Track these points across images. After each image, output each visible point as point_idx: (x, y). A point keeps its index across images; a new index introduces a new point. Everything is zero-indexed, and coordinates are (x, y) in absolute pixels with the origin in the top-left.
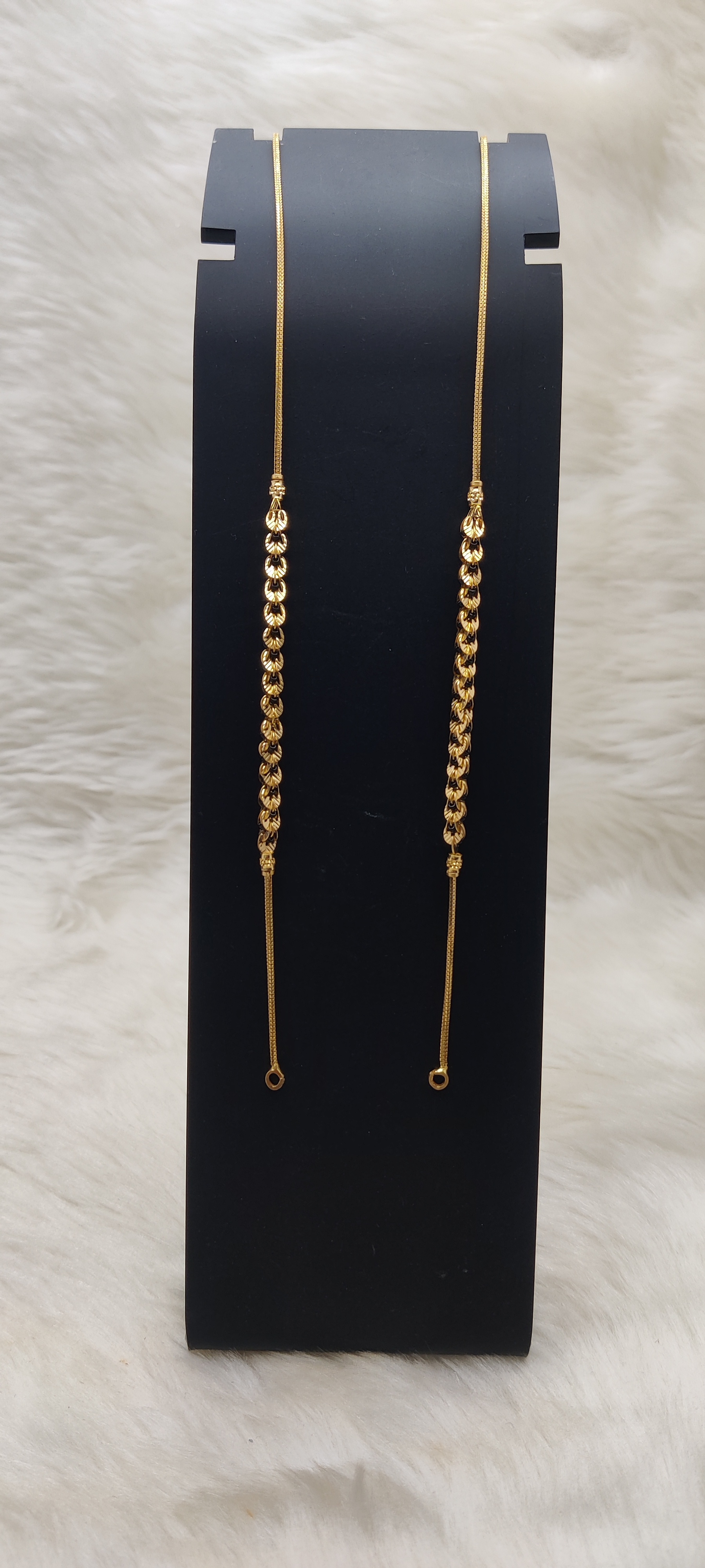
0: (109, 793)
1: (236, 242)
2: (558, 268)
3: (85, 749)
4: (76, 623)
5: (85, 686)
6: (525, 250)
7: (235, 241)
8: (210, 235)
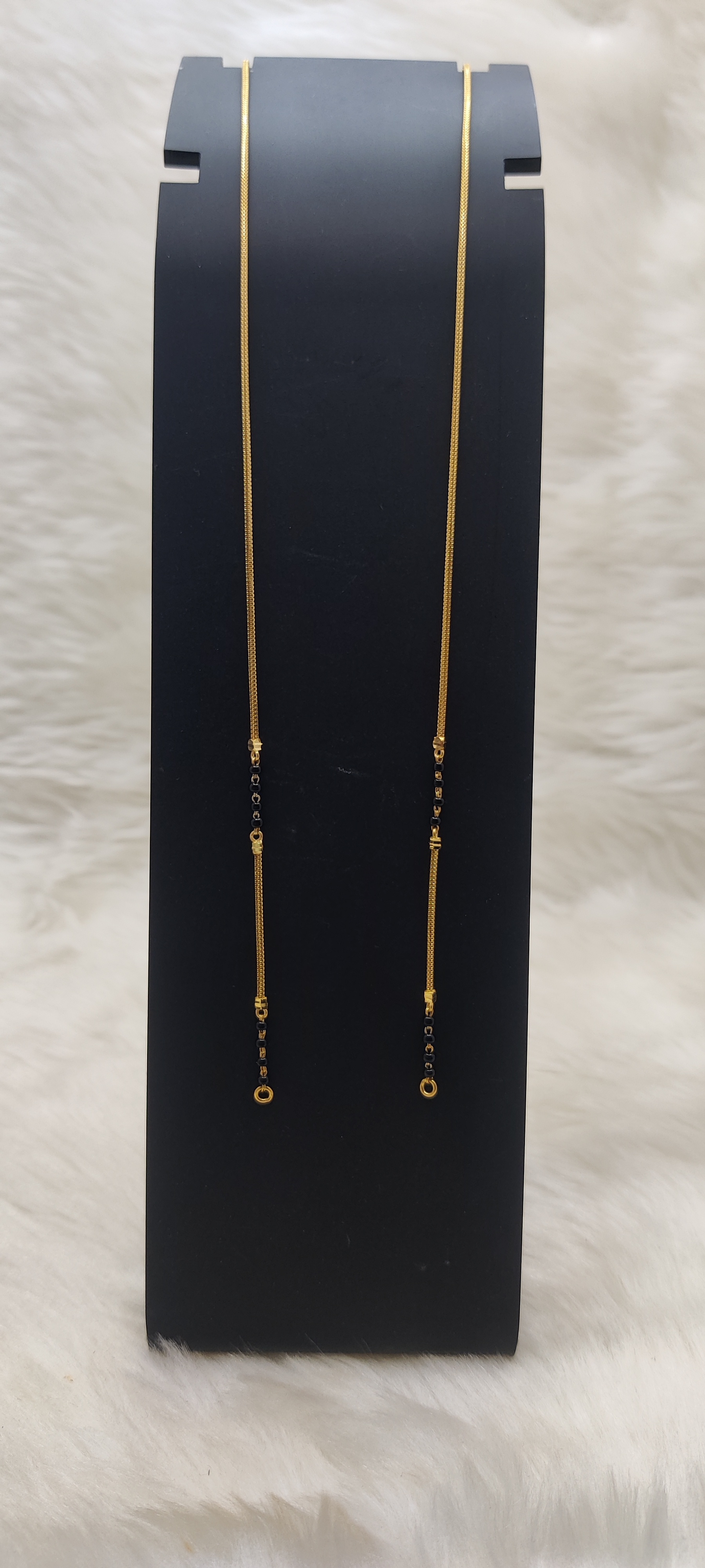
0: (86, 789)
1: (201, 165)
2: (539, 193)
3: (62, 742)
4: (54, 609)
5: (62, 675)
6: (505, 177)
7: (199, 166)
8: (173, 158)
